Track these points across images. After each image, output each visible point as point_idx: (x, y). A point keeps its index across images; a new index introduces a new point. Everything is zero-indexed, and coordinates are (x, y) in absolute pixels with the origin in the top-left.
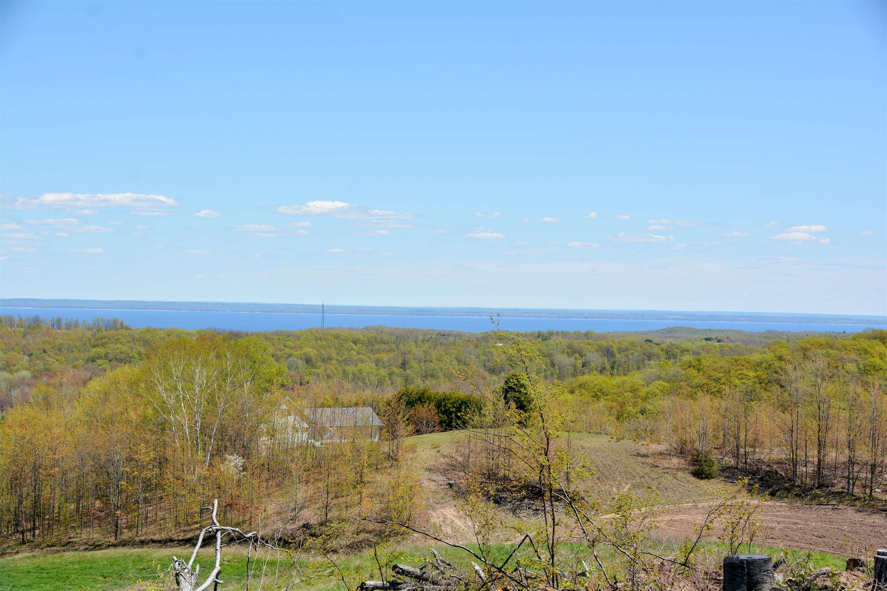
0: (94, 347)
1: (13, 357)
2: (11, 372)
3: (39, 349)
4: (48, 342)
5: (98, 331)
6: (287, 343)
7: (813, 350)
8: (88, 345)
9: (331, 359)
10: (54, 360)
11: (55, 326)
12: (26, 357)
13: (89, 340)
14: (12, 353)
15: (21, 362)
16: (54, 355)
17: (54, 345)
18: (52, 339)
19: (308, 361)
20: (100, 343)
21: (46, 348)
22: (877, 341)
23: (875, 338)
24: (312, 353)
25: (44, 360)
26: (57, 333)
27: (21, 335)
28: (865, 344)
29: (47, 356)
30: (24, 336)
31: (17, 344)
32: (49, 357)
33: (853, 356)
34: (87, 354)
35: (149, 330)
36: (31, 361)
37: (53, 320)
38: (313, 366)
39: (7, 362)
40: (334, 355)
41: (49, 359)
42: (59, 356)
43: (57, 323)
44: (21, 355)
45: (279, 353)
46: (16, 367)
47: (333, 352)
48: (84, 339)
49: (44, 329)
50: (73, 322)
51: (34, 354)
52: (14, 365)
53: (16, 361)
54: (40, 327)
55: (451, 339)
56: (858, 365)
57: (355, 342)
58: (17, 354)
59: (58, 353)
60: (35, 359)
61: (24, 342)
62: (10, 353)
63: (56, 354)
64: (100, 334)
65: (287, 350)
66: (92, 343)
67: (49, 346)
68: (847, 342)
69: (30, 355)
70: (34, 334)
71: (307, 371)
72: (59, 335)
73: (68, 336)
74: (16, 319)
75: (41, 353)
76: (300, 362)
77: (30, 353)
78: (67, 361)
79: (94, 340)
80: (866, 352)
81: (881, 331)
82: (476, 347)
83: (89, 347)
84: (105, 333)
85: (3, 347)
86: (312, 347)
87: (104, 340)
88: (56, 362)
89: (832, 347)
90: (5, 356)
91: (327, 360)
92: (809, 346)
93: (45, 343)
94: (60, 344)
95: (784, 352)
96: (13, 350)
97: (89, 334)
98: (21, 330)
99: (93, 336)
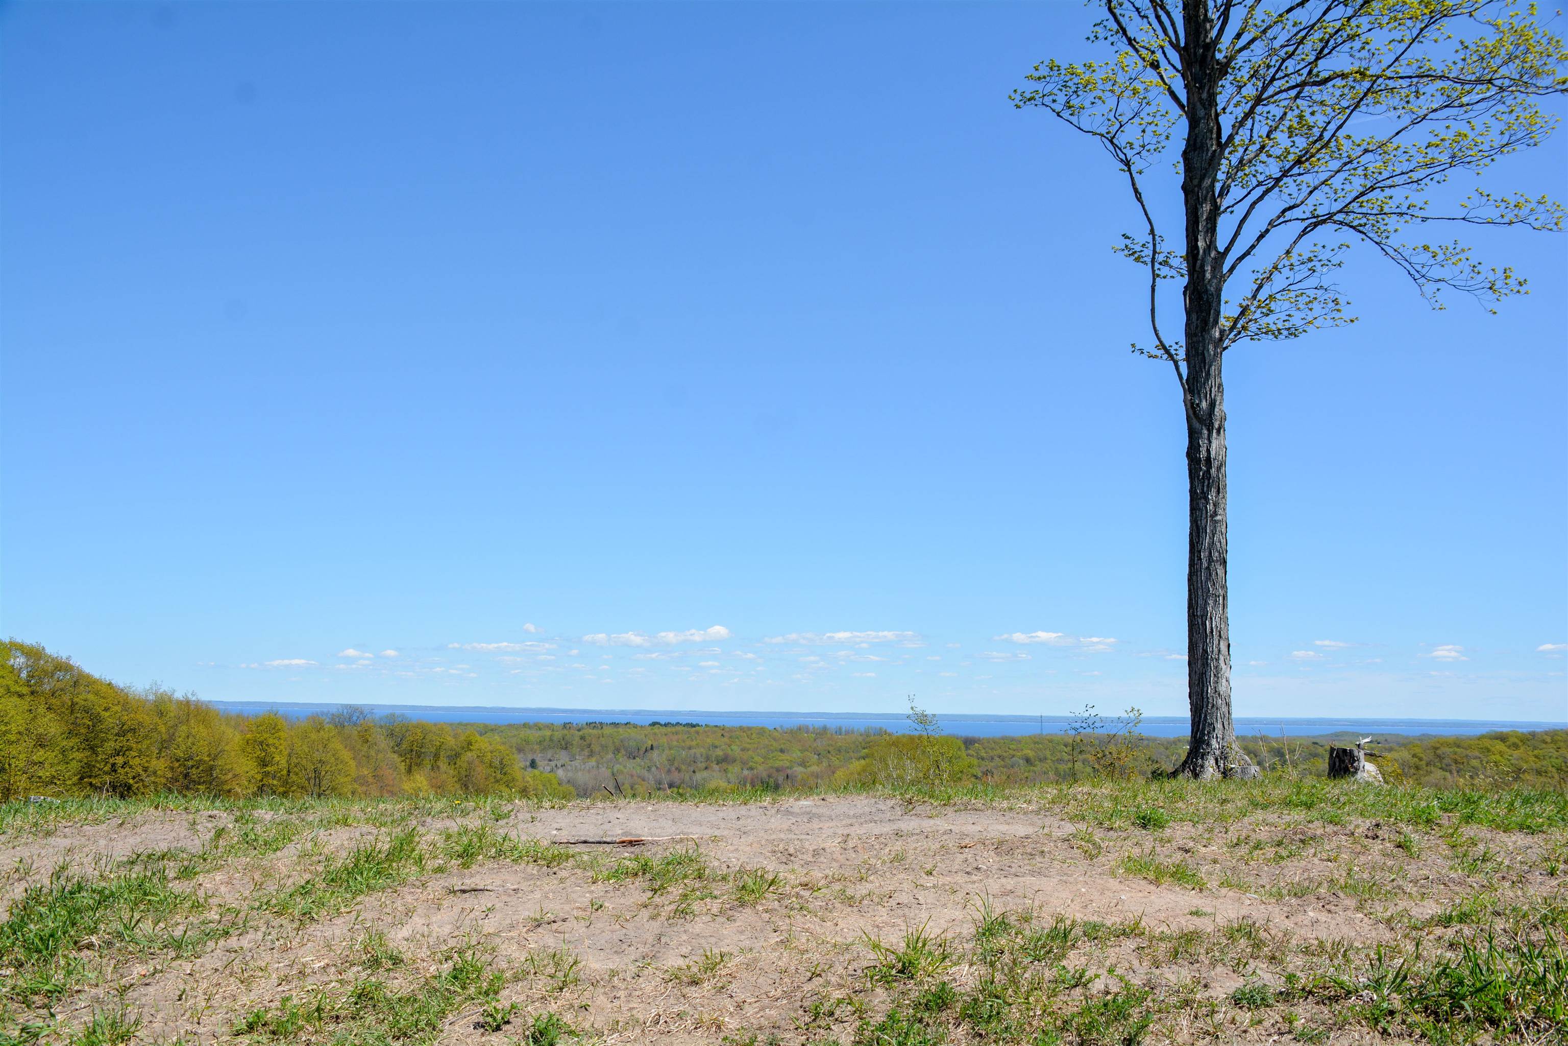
0: (864, 749)
1: (806, 756)
2: (805, 767)
3: (825, 750)
4: (831, 745)
5: (867, 737)
6: (1011, 746)
7: (1442, 748)
8: (859, 747)
9: (1046, 759)
10: (835, 759)
12: (816, 756)
13: (861, 743)
14: (806, 753)
15: (812, 760)
16: (836, 755)
17: (835, 747)
18: (834, 743)
19: (1028, 760)
20: (868, 746)
21: (830, 749)
22: (1498, 741)
23: (1497, 739)
24: (1031, 754)
25: (828, 758)
26: (838, 738)
27: (812, 740)
28: (1487, 743)
29: (830, 756)
30: (815, 740)
31: (810, 747)
32: (832, 756)
33: (1477, 754)
34: (858, 755)
36: (819, 759)
38: (1031, 764)
39: (803, 760)
40: (1049, 756)
41: (832, 758)
43: (839, 731)
44: (812, 755)
45: (1004, 754)
46: (809, 764)
47: (1048, 754)
48: (857, 743)
49: (829, 735)
51: (822, 754)
52: (808, 762)
53: (809, 759)
54: (826, 734)
55: (1146, 742)
56: (1481, 761)
57: (1066, 746)
58: (809, 754)
59: (838, 754)
60: (823, 758)
61: (815, 745)
64: (868, 739)
65: (1011, 752)
66: (863, 746)
67: (832, 748)
68: (1472, 742)
69: (819, 755)
70: (822, 739)
71: (1027, 769)
72: (839, 740)
73: (845, 741)
74: (811, 729)
75: (826, 754)
76: (1021, 761)
78: (844, 760)
79: (864, 744)
80: (1489, 750)
81: (1502, 733)
82: (1167, 749)
83: (861, 749)
84: (872, 738)
85: (801, 749)
86: (1031, 749)
87: (871, 744)
88: (837, 761)
89: (1458, 746)
90: (802, 755)
91: (1043, 760)
92: (1438, 745)
93: (829, 746)
94: (840, 747)
95: (1417, 750)
96: (808, 751)
97: (860, 739)
98: (813, 736)
99: (864, 740)
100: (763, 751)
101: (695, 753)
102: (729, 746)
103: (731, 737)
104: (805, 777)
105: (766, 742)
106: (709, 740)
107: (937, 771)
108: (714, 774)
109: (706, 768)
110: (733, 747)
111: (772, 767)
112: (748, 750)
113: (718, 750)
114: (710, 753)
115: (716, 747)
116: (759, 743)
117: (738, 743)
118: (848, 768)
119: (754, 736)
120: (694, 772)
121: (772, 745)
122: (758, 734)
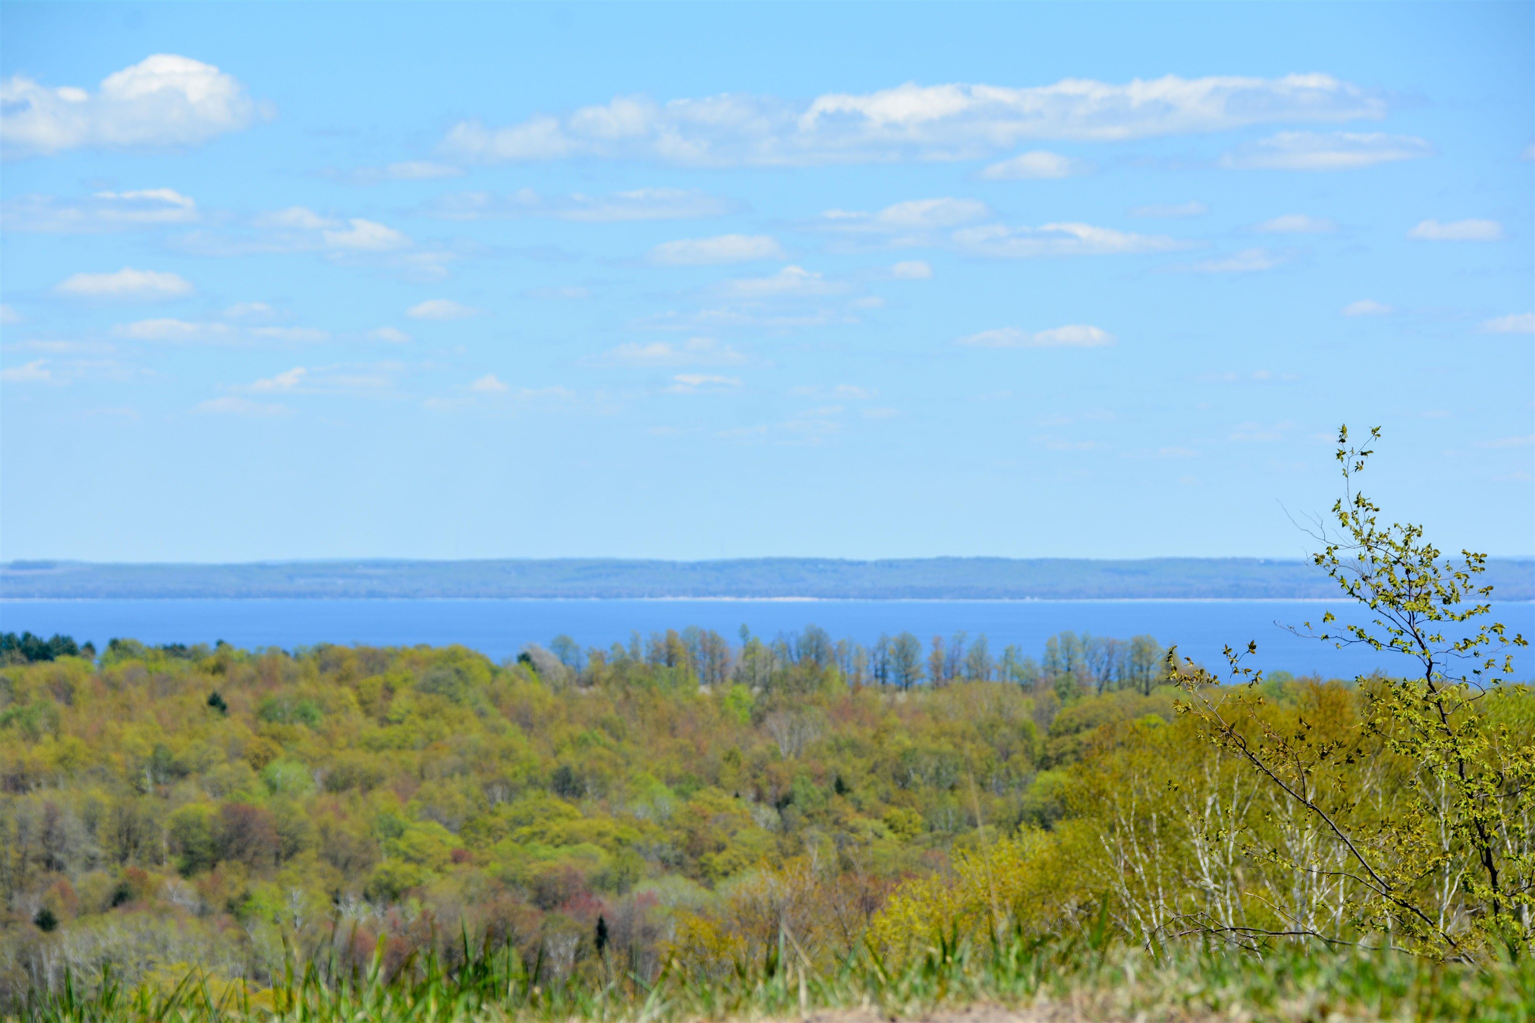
0: (1045, 764)
1: (710, 811)
2: (704, 876)
3: (818, 778)
4: (854, 746)
5: (1063, 695)
8: (1017, 757)
10: (879, 825)
11: (891, 676)
12: (768, 813)
13: (1025, 734)
14: (707, 796)
15: (744, 834)
16: (880, 804)
17: (878, 757)
18: (870, 731)
20: (1070, 746)
21: (847, 771)
25: (836, 822)
26: (891, 705)
27: (744, 715)
29: (850, 809)
30: (758, 719)
31: (730, 757)
32: (859, 810)
34: (1013, 799)
35: (1280, 687)
36: (785, 828)
37: (882, 647)
39: (691, 832)
41: (856, 820)
42: (899, 805)
43: (899, 663)
44: (746, 804)
46: (725, 855)
48: (1005, 730)
49: (839, 689)
50: (964, 657)
51: (799, 799)
52: (720, 848)
53: (726, 826)
54: (822, 682)
58: (727, 799)
59: (896, 795)
60: (805, 820)
61: (759, 747)
62: (701, 794)
63: (887, 800)
64: (1067, 711)
66: (1038, 749)
67: (860, 763)
69: (783, 803)
70: (799, 710)
72: (901, 715)
73: (935, 719)
74: (734, 647)
75: (826, 796)
77: (781, 793)
78: (932, 829)
79: (1044, 736)
83: (1025, 767)
84: (1089, 700)
85: (677, 769)
87: (1085, 736)
88: (888, 834)
90: (682, 805)
93: (840, 749)
94: (904, 755)
96: (716, 782)
97: (1024, 708)
98: (749, 694)
99: (1042, 715)
100: (455, 787)
101: (51, 816)
102: (259, 762)
103: (266, 713)
104: (705, 932)
105: (476, 735)
106: (131, 734)
107: (1482, 890)
108: (170, 930)
109: (120, 898)
110: (280, 769)
111: (509, 882)
112: (369, 784)
113: (187, 788)
114: (145, 805)
115: (180, 772)
116: (431, 740)
117: (308, 743)
118: (953, 880)
119: (402, 702)
120: (46, 922)
121: (507, 755)
122: (428, 687)
